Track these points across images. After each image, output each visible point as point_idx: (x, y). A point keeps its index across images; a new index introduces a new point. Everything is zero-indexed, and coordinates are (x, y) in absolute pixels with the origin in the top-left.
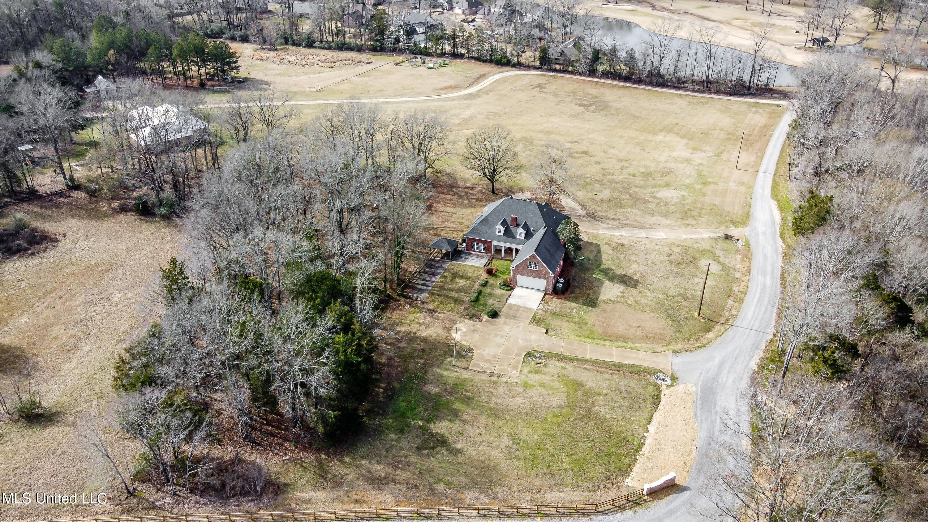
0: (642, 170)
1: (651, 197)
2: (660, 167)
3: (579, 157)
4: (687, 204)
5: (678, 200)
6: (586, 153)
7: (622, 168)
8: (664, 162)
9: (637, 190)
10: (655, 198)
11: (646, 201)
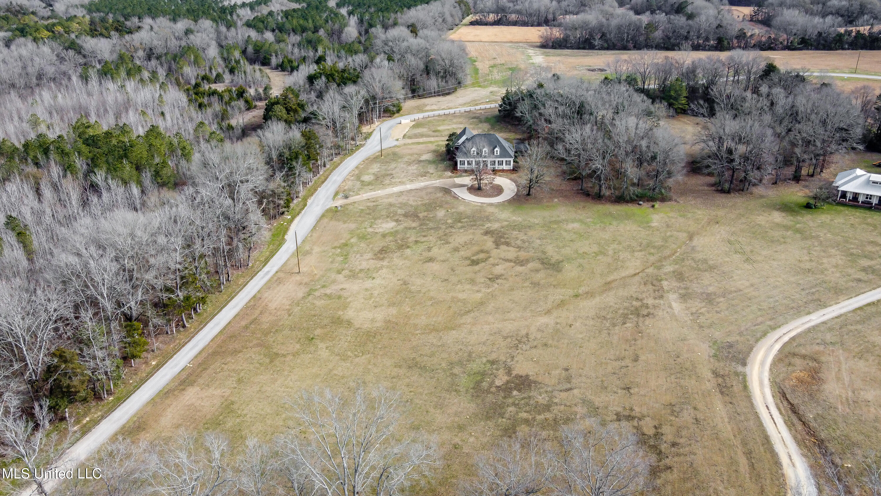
0: (408, 251)
1: (400, 221)
2: (387, 260)
3: (478, 253)
4: (369, 219)
5: (376, 222)
6: (475, 263)
7: (429, 249)
8: (381, 268)
9: (414, 225)
10: (397, 221)
11: (406, 215)
